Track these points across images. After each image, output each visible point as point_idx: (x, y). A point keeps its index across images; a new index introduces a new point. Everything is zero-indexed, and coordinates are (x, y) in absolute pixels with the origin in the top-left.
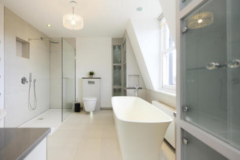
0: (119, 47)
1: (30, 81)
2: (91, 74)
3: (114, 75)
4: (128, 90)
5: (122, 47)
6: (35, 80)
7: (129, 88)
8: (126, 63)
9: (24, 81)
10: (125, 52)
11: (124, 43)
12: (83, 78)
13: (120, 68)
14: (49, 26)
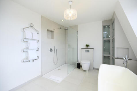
0: (109, 26)
1: (55, 50)
2: (87, 46)
3: (104, 47)
4: (116, 60)
5: (111, 26)
6: (57, 50)
7: (117, 58)
8: (114, 38)
9: (51, 50)
10: (114, 29)
11: (113, 23)
12: (82, 48)
13: (109, 41)
14: (63, 21)
